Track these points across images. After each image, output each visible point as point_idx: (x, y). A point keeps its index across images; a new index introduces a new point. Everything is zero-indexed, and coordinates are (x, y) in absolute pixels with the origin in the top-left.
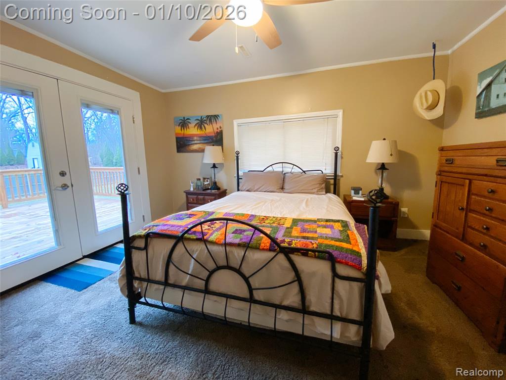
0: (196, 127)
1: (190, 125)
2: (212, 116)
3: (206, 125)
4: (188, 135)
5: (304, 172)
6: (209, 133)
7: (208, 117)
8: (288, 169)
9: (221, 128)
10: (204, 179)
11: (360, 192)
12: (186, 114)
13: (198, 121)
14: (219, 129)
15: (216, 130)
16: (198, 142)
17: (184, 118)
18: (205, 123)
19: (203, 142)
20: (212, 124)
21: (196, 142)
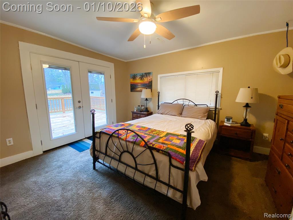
0: (140, 79)
1: (137, 78)
2: (147, 73)
3: (144, 78)
4: (136, 83)
5: (196, 105)
6: (146, 82)
7: (145, 73)
8: (187, 103)
9: (151, 79)
10: (142, 106)
11: (231, 120)
12: (135, 72)
13: (141, 76)
14: (151, 80)
15: (149, 81)
16: (140, 87)
17: (134, 74)
18: (144, 77)
19: (142, 86)
20: (147, 77)
21: (139, 87)
